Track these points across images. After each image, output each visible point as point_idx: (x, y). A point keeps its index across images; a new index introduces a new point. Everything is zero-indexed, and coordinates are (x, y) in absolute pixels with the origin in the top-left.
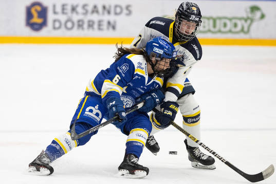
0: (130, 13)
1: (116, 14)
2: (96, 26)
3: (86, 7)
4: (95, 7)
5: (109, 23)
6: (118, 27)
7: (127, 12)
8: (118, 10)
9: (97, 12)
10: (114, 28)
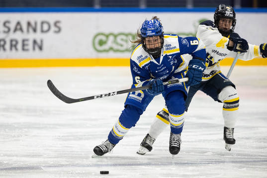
0: (59, 30)
1: (42, 31)
2: (19, 46)
3: (7, 25)
4: (18, 23)
5: (35, 42)
6: (45, 46)
7: (57, 29)
8: (46, 27)
9: (21, 29)
10: (41, 48)
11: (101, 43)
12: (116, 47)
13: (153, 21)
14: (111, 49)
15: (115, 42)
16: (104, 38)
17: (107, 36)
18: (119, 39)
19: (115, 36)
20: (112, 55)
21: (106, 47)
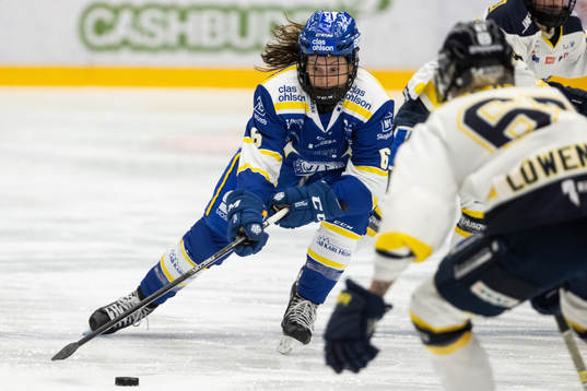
11: (101, 28)
12: (137, 38)
13: (335, 14)
14: (125, 43)
15: (135, 26)
16: (106, 16)
17: (116, 11)
18: (146, 20)
19: (137, 12)
20: (126, 58)
21: (112, 38)
